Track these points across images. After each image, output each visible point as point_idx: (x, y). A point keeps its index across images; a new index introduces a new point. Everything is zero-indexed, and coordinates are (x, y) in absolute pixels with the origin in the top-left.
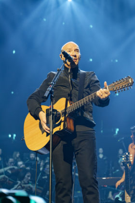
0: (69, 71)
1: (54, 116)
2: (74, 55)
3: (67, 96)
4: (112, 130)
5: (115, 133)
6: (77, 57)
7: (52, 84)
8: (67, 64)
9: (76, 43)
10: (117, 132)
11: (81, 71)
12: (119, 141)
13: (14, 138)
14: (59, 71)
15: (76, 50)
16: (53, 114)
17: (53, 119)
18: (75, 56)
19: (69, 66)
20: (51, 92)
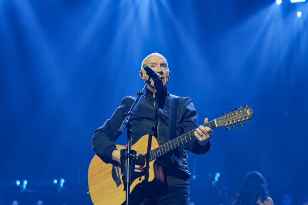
0: (154, 96)
1: (132, 160)
2: (160, 71)
3: (151, 130)
4: (210, 175)
5: (214, 179)
6: (165, 75)
7: (130, 114)
8: (150, 86)
9: (162, 54)
10: (216, 179)
11: (171, 95)
12: (220, 192)
13: (62, 185)
14: (140, 94)
15: (163, 65)
16: (131, 158)
17: (130, 164)
18: (161, 73)
19: (152, 87)
20: (128, 126)
